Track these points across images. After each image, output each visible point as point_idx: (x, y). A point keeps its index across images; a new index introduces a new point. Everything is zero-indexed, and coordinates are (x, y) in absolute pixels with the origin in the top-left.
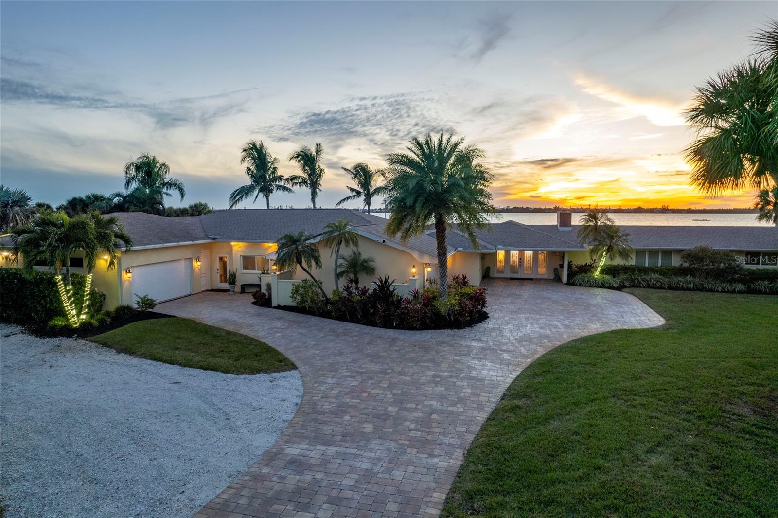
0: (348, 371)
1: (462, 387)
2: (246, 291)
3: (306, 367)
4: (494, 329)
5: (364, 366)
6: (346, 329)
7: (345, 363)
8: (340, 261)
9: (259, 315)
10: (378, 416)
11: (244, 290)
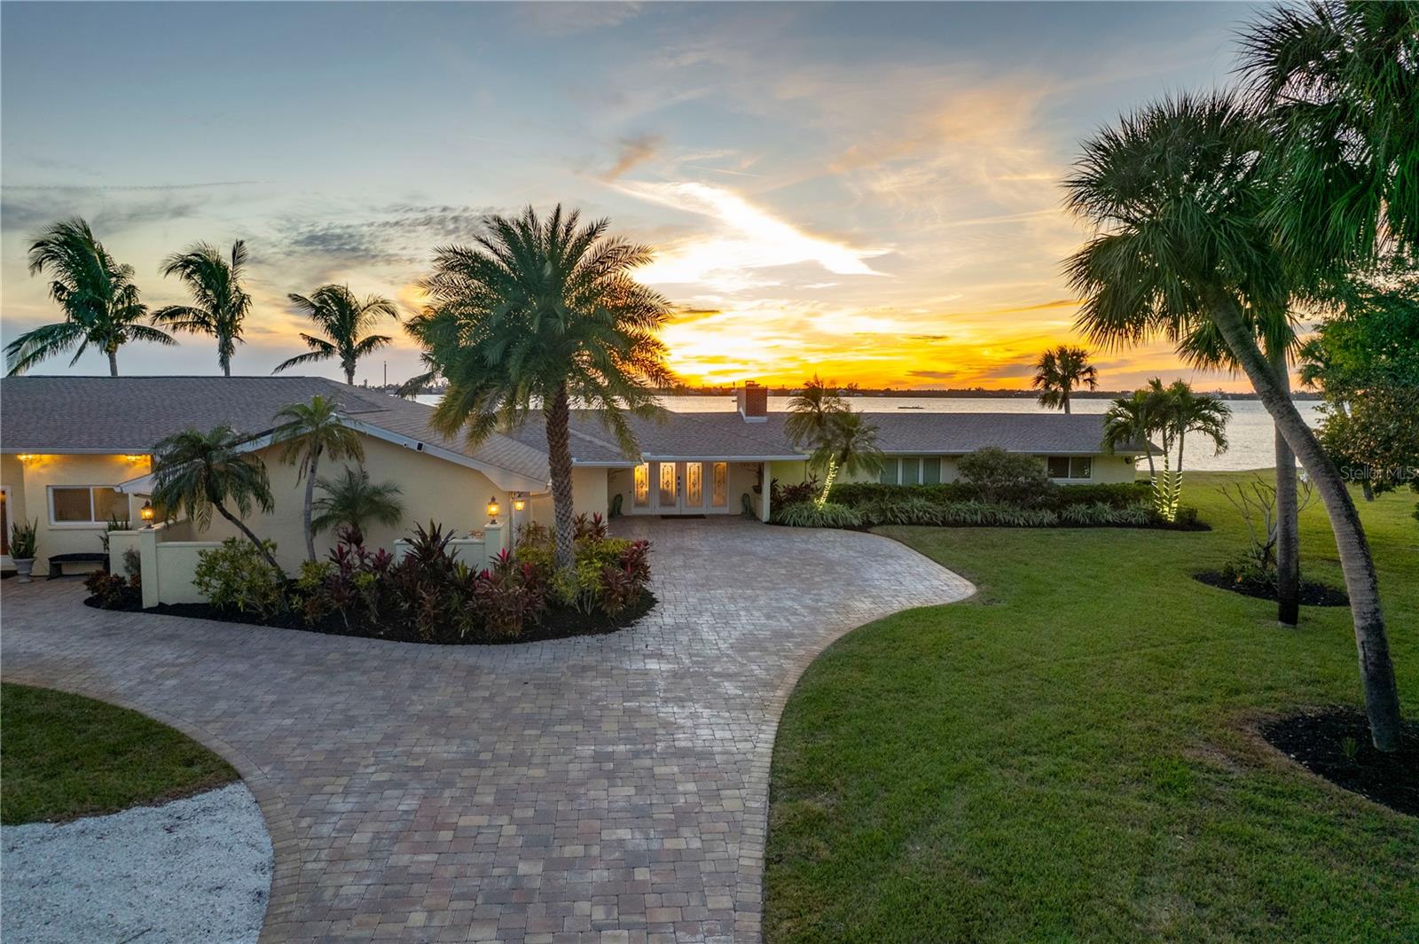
0: (383, 771)
1: (672, 780)
2: (64, 572)
3: (267, 769)
4: (677, 628)
5: (417, 750)
6: (348, 654)
7: (368, 746)
8: (319, 493)
9: (107, 633)
10: (498, 898)
11: (60, 570)
